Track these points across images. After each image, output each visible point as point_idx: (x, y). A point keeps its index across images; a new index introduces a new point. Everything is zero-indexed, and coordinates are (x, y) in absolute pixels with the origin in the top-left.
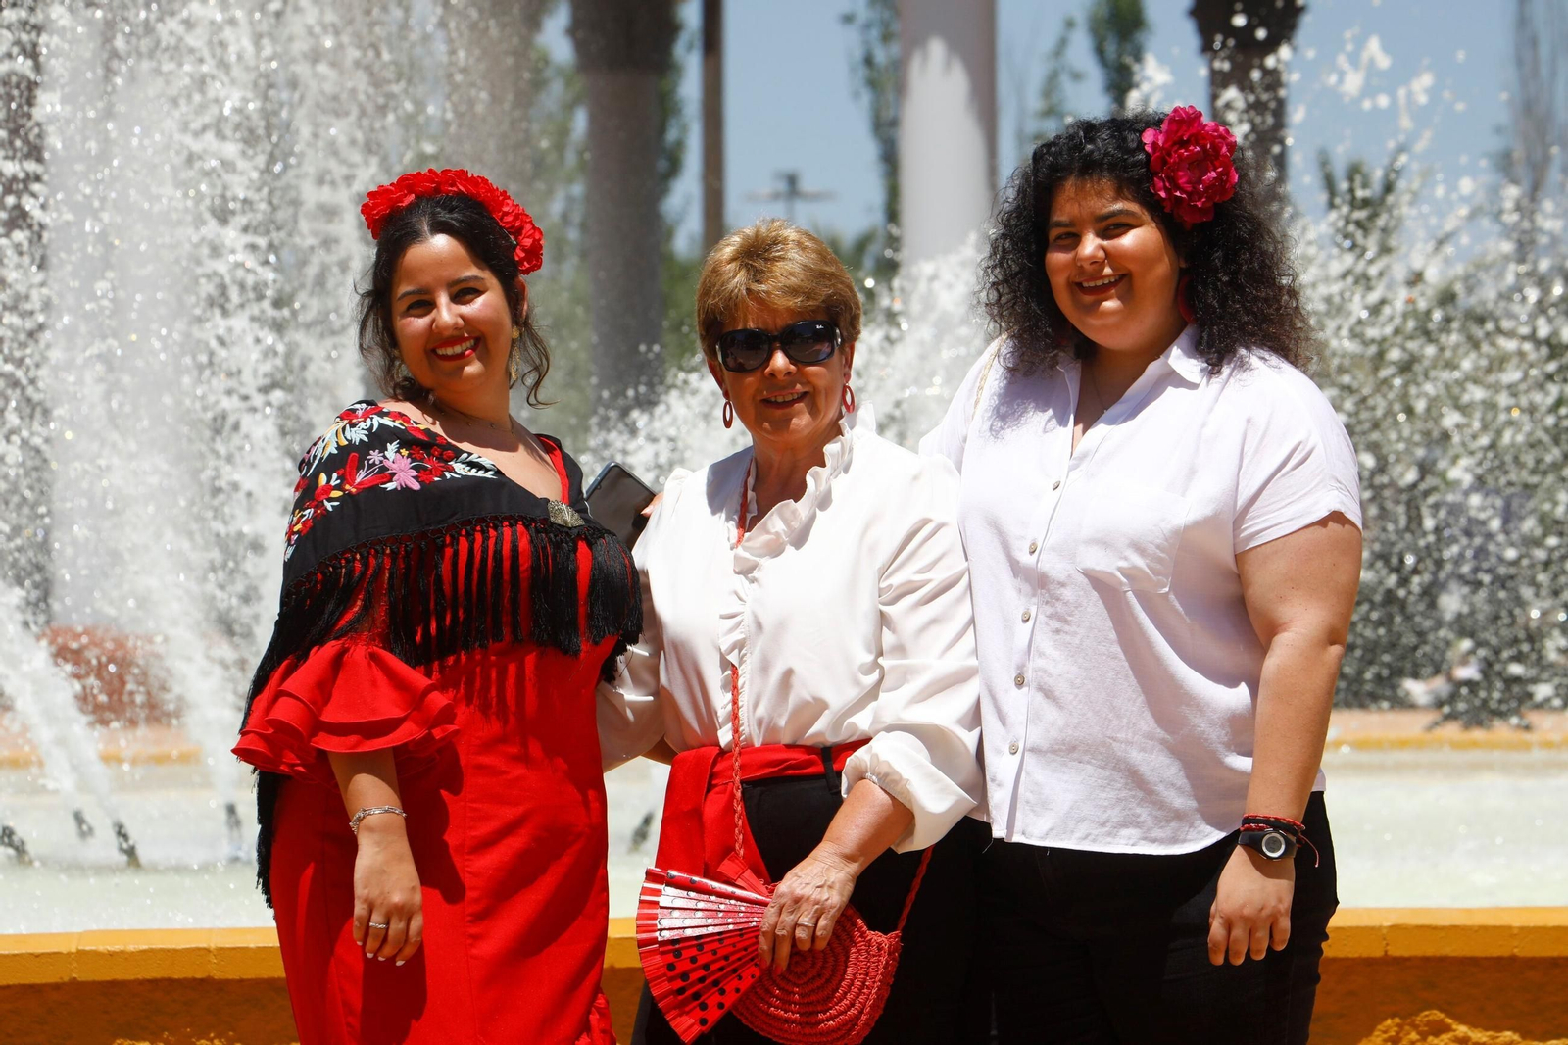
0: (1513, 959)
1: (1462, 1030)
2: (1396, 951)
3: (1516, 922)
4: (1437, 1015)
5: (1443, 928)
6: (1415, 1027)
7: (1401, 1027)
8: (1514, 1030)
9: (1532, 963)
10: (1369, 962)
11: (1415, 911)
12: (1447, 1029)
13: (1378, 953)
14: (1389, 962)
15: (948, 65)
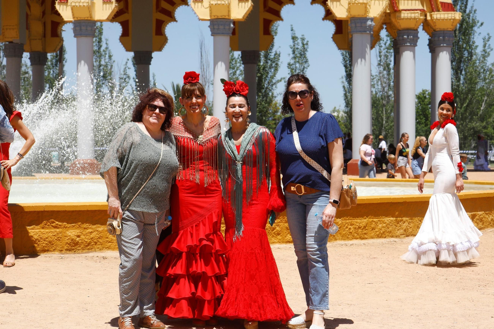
0: (66, 211)
1: (57, 223)
2: (46, 210)
3: (66, 205)
4: (53, 220)
5: (54, 206)
6: (49, 222)
7: (47, 222)
8: (66, 222)
9: (69, 212)
10: (42, 212)
11: (50, 203)
12: (55, 222)
13: (43, 210)
14: (44, 211)
15: (84, 65)
